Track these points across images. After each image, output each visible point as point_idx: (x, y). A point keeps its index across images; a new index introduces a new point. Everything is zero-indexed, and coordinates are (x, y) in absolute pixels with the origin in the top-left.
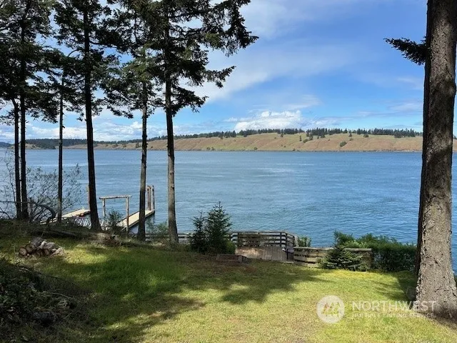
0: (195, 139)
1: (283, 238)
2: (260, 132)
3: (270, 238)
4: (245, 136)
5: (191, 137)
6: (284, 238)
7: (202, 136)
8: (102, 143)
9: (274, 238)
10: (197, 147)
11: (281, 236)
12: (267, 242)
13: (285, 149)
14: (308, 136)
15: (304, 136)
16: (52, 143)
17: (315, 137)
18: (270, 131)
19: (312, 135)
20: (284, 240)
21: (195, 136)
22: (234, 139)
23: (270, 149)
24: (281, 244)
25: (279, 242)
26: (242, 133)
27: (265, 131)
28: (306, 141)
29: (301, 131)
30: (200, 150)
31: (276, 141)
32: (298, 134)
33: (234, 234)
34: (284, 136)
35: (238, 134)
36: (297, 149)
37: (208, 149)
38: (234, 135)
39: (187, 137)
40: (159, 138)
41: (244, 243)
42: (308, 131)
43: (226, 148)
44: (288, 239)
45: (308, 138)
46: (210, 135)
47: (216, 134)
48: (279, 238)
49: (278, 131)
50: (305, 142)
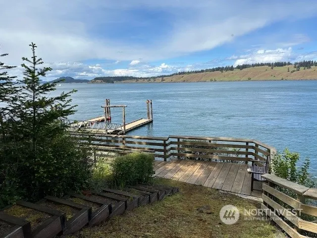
0: (202, 73)
1: (250, 150)
2: (253, 66)
3: (231, 149)
4: (241, 70)
5: (199, 72)
6: (253, 151)
7: (207, 71)
8: (141, 78)
9: (237, 149)
10: (203, 79)
11: (247, 147)
12: (225, 155)
13: (275, 78)
14: (295, 67)
15: (292, 68)
16: (112, 79)
17: (302, 68)
18: (262, 65)
19: (299, 67)
20: (251, 154)
21: (202, 71)
22: (232, 72)
23: (261, 79)
24: (247, 160)
25: (244, 156)
26: (239, 67)
27: (258, 65)
28: (294, 71)
29: (289, 64)
30: (205, 81)
31: (267, 72)
32: (287, 66)
33: (171, 140)
34: (274, 68)
35: (235, 68)
36: (285, 78)
37: (211, 80)
38: (232, 69)
39: (196, 72)
40: (177, 74)
41: (188, 155)
42: (296, 64)
43: (226, 79)
44: (260, 154)
45: (296, 69)
46: (213, 70)
47: (218, 69)
48: (244, 150)
49: (269, 65)
50: (292, 72)
